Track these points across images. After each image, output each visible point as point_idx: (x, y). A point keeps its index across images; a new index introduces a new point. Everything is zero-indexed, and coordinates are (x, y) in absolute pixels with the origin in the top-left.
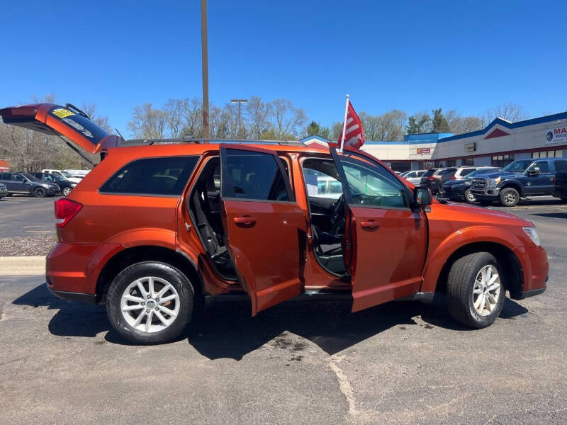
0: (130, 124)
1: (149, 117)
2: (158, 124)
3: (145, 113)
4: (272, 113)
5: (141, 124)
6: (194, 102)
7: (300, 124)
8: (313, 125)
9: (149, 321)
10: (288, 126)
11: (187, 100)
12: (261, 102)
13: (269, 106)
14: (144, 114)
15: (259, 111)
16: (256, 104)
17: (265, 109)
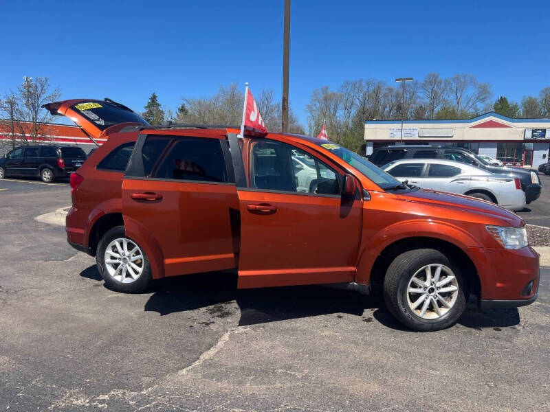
0: (308, 107)
1: (326, 99)
2: (333, 106)
3: (323, 96)
4: (451, 89)
5: (318, 105)
6: (368, 84)
7: (483, 100)
8: (503, 101)
9: (124, 274)
10: (468, 103)
11: (361, 81)
12: (439, 79)
13: (447, 83)
14: (321, 96)
15: (435, 88)
16: (433, 81)
17: (443, 85)
